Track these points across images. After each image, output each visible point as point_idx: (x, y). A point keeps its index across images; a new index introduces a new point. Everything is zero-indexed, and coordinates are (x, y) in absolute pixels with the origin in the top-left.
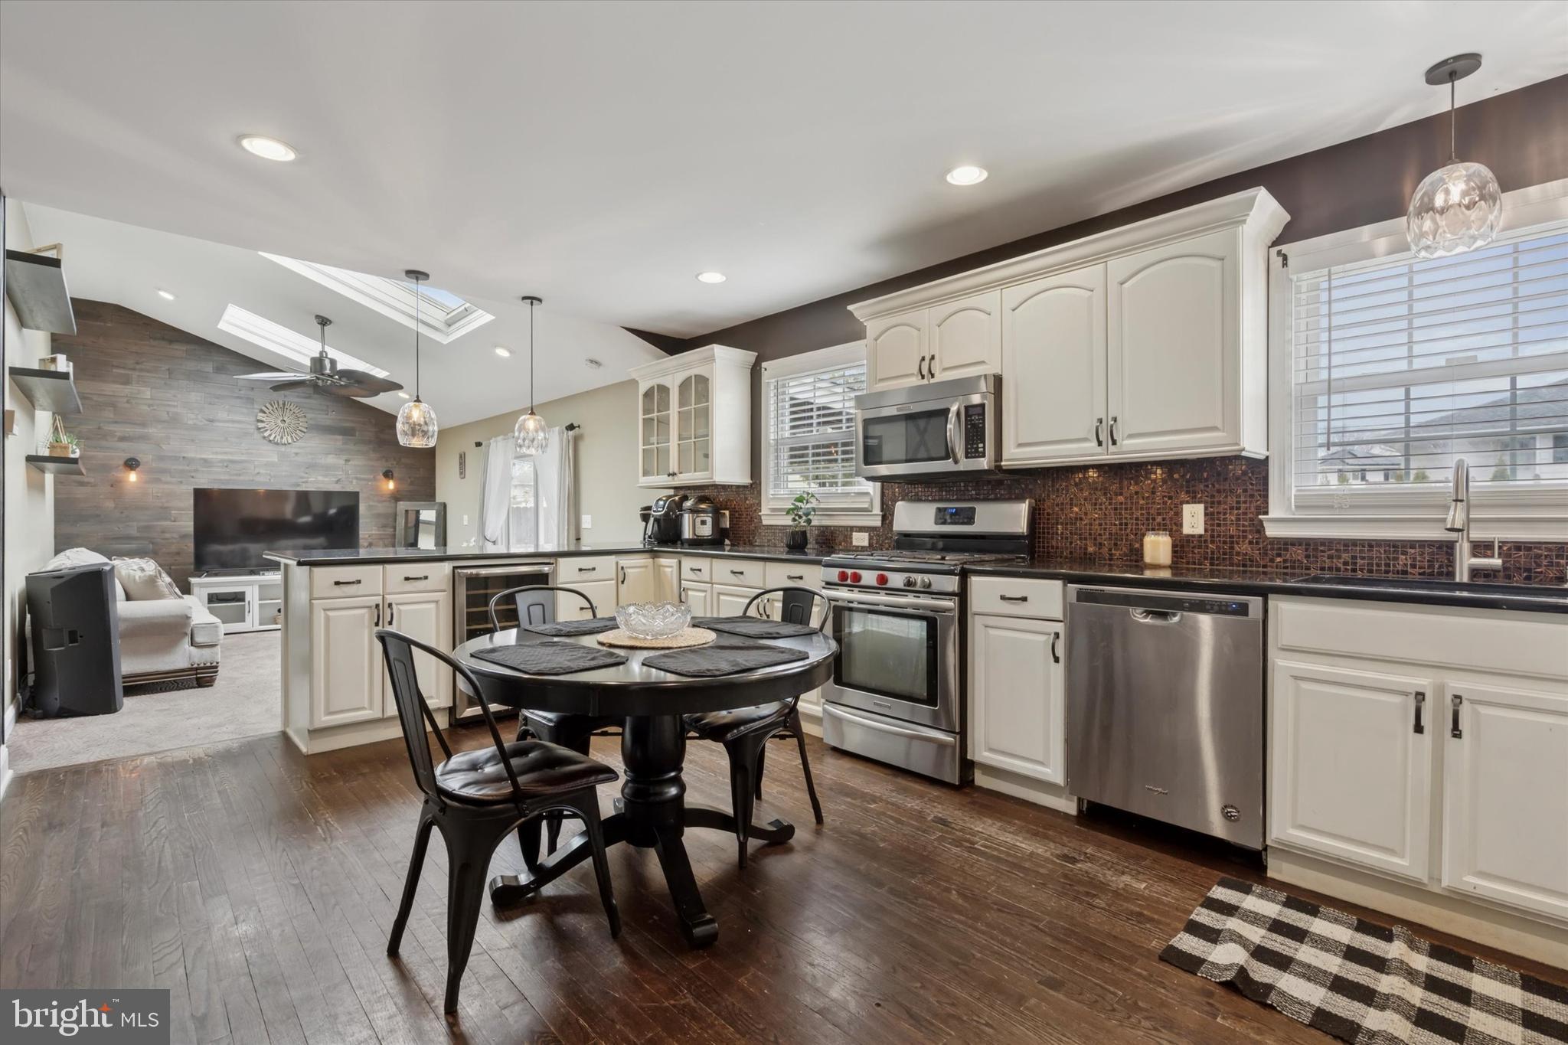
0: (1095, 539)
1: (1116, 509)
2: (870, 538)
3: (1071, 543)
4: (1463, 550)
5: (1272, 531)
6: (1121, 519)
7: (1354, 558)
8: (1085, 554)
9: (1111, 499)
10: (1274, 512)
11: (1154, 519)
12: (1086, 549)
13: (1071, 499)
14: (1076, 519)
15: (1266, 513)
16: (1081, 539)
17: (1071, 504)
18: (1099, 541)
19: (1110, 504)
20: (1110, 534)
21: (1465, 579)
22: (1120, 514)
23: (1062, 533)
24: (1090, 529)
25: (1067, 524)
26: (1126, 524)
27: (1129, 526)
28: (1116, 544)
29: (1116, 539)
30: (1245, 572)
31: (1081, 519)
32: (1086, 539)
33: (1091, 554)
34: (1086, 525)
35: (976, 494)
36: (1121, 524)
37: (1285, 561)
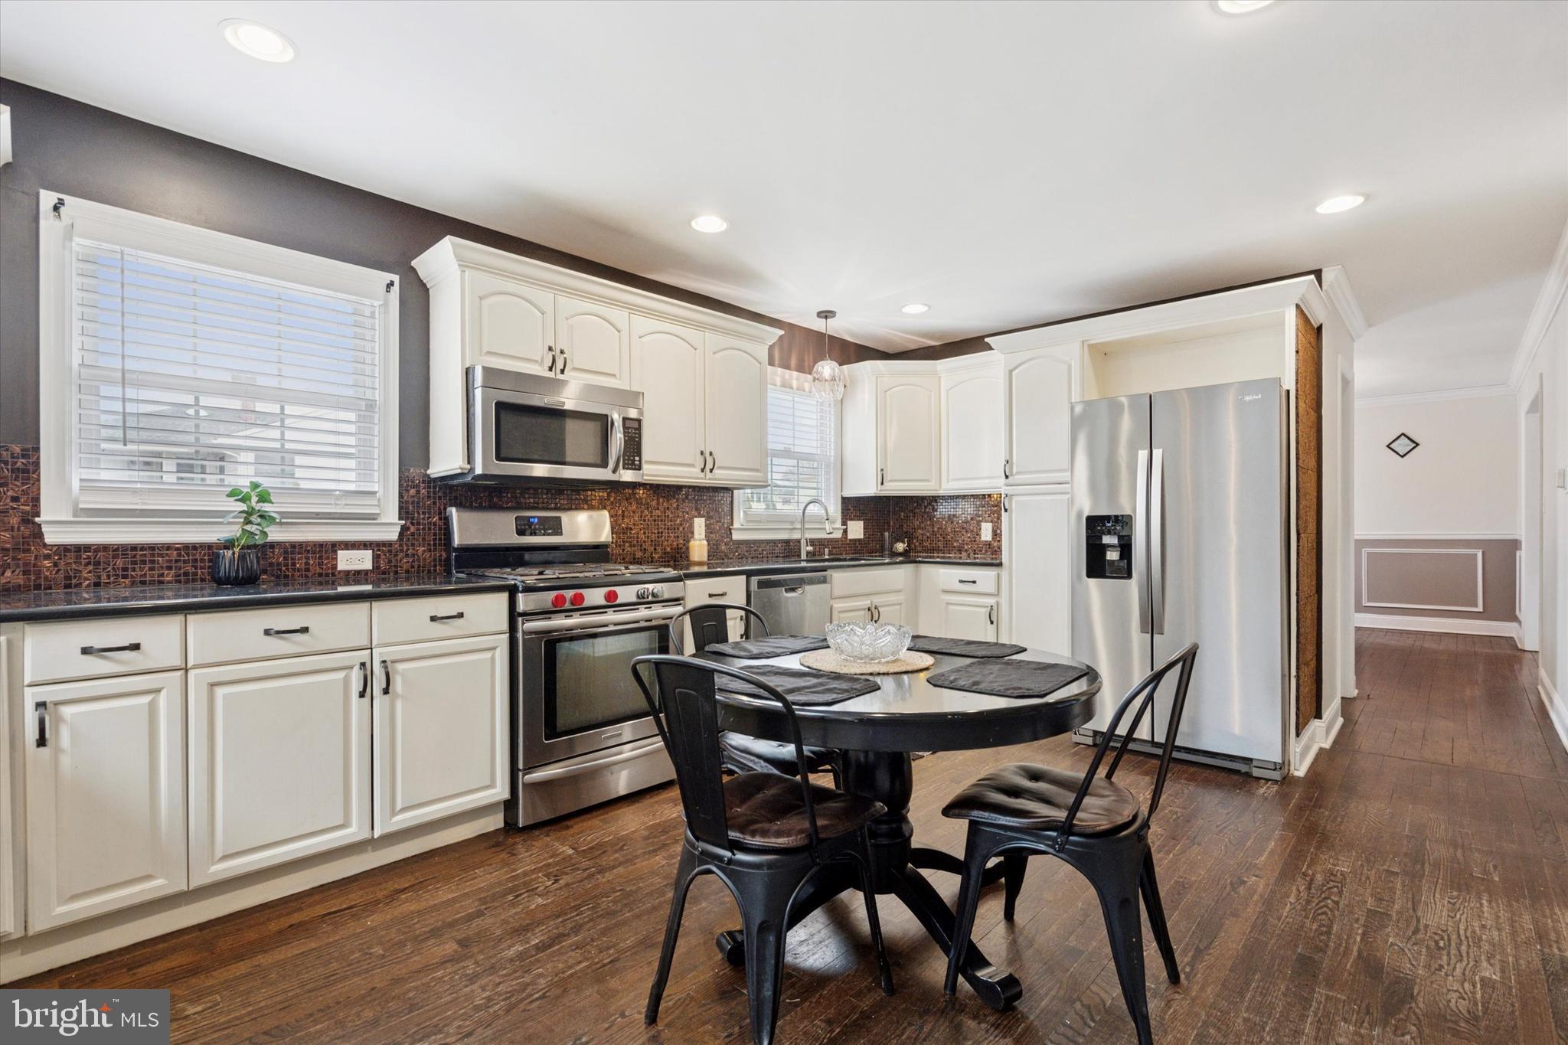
0: (641, 546)
1: (655, 521)
2: (376, 558)
3: (623, 550)
4: (803, 542)
5: (736, 536)
6: (658, 529)
7: (762, 550)
8: (634, 559)
9: (652, 512)
10: (736, 525)
11: (678, 529)
12: (634, 554)
13: (623, 511)
14: (627, 528)
15: (732, 525)
16: (630, 546)
17: (623, 516)
18: (644, 547)
19: (651, 516)
20: (652, 541)
21: (805, 558)
22: (658, 525)
23: (617, 541)
24: (638, 538)
25: (620, 533)
26: (662, 533)
27: (664, 534)
28: (655, 549)
29: (655, 545)
30: (722, 563)
31: (631, 529)
32: (634, 546)
33: (638, 558)
34: (634, 533)
35: (534, 503)
36: (658, 533)
37: (739, 555)
